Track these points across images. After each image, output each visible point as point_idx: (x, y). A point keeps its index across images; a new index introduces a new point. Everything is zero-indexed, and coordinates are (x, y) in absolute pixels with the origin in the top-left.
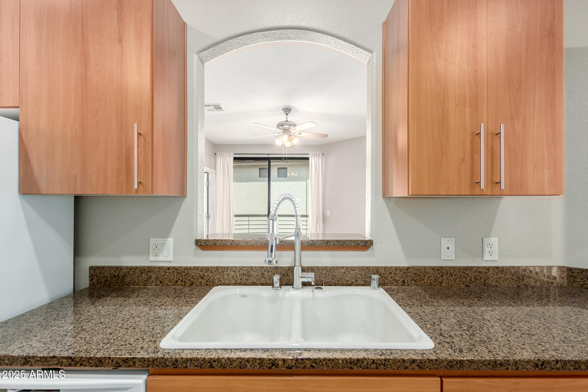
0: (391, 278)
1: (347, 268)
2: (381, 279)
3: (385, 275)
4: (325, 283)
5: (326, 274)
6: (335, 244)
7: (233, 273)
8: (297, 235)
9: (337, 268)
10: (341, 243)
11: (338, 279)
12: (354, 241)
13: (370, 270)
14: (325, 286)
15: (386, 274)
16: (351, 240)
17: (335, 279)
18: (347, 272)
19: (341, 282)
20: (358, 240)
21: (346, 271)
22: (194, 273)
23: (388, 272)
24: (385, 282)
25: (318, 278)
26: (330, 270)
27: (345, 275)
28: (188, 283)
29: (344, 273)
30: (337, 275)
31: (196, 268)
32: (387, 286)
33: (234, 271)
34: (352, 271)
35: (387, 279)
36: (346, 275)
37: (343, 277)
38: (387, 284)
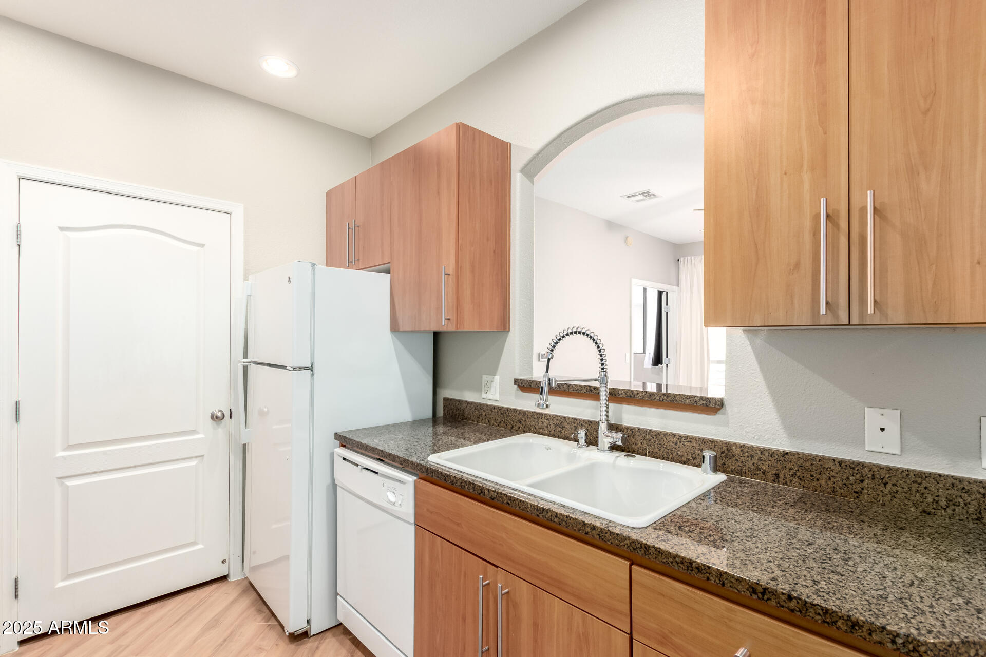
0: (754, 465)
1: (680, 437)
2: (735, 463)
3: (742, 458)
4: (649, 452)
5: (650, 440)
6: (661, 400)
7: (547, 422)
8: (603, 380)
9: (666, 434)
10: (670, 398)
11: (667, 450)
12: (690, 397)
13: (715, 445)
14: (649, 457)
15: (744, 457)
16: (685, 396)
17: (662, 449)
18: (680, 442)
19: (671, 456)
20: (696, 396)
21: (679, 441)
22: (514, 416)
23: (747, 454)
24: (741, 470)
25: (640, 444)
26: (656, 435)
27: (677, 447)
28: (509, 426)
29: (676, 444)
30: (666, 444)
31: (516, 411)
32: (745, 477)
33: (548, 419)
34: (688, 442)
35: (745, 466)
36: (679, 447)
37: (674, 449)
38: (745, 473)
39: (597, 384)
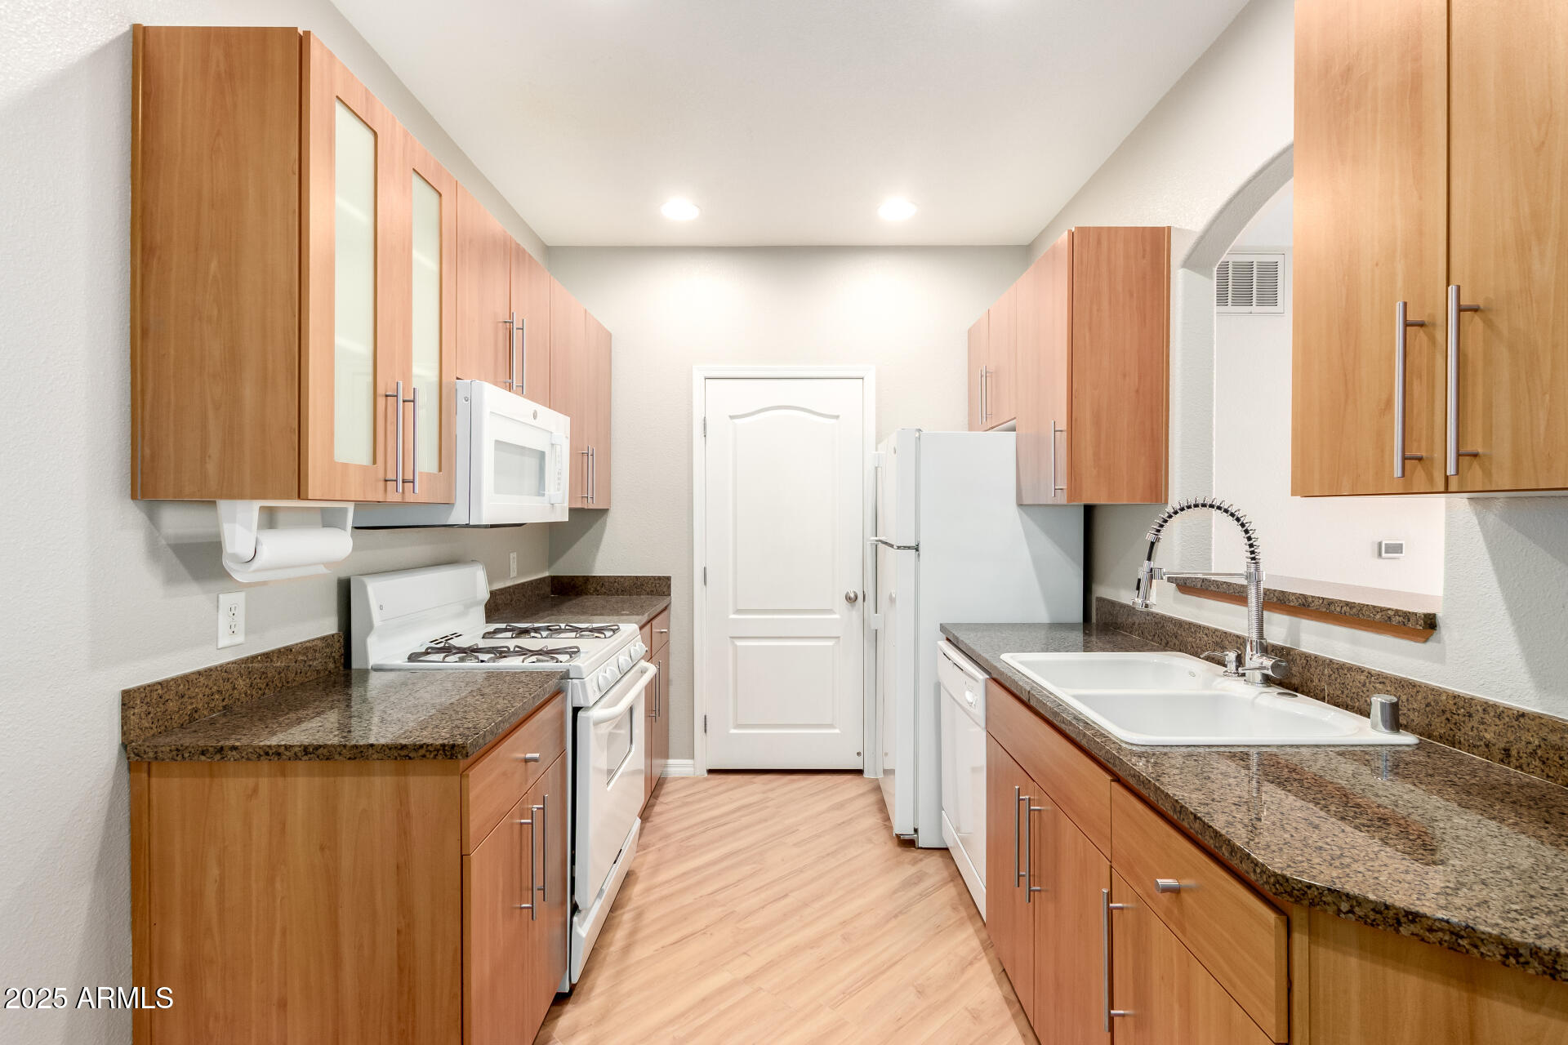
0: (1472, 730)
1: (1370, 674)
2: (1446, 724)
3: (1456, 717)
4: (1328, 695)
5: (1330, 676)
6: (1343, 611)
7: (1206, 638)
8: (1254, 577)
9: (1350, 668)
10: (1354, 610)
11: (1352, 695)
12: (1383, 610)
13: (1418, 692)
14: (1328, 703)
15: (1458, 715)
16: (1374, 607)
17: (1346, 692)
18: (1370, 682)
19: (1357, 704)
20: (1389, 609)
21: (1367, 681)
22: (1170, 627)
23: (1462, 710)
24: (1454, 736)
25: (1317, 681)
26: (1337, 669)
27: (1365, 689)
28: (1164, 641)
29: (1364, 685)
30: (1351, 684)
31: (1171, 619)
32: (1460, 749)
33: (1206, 634)
34: (1380, 683)
35: (1460, 730)
36: (1368, 691)
37: (1361, 694)
38: (1460, 742)
39: (1245, 582)
